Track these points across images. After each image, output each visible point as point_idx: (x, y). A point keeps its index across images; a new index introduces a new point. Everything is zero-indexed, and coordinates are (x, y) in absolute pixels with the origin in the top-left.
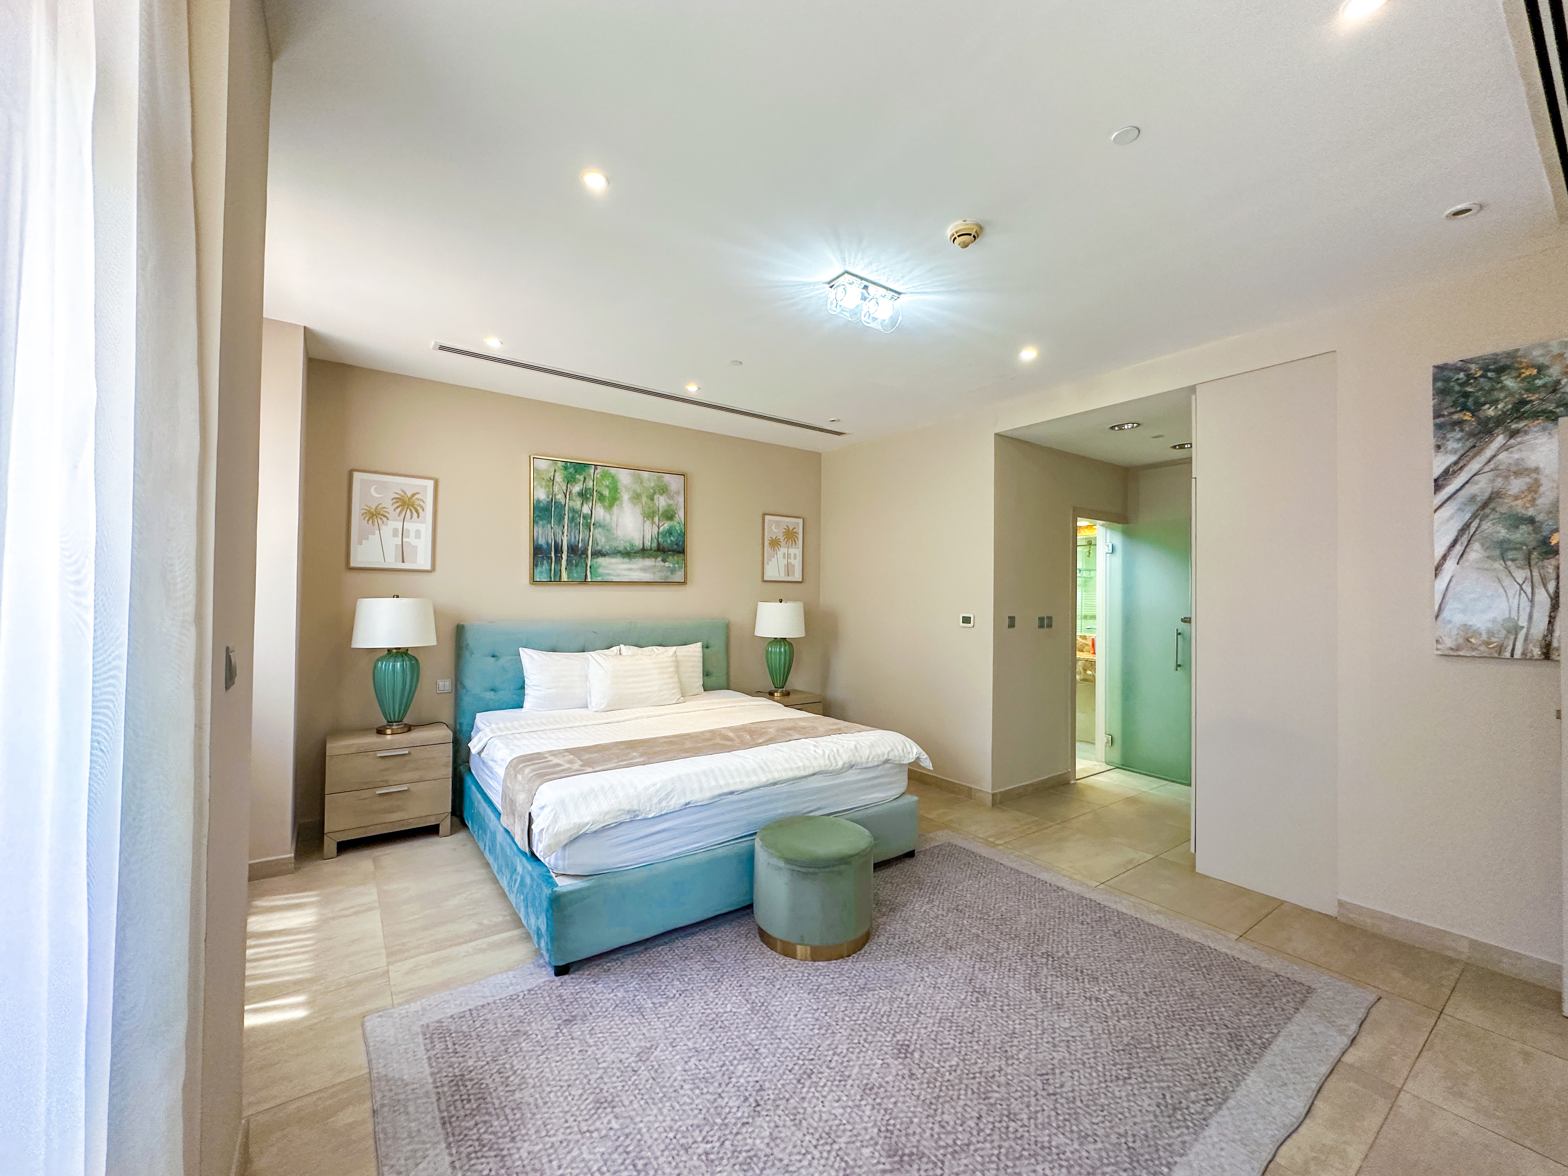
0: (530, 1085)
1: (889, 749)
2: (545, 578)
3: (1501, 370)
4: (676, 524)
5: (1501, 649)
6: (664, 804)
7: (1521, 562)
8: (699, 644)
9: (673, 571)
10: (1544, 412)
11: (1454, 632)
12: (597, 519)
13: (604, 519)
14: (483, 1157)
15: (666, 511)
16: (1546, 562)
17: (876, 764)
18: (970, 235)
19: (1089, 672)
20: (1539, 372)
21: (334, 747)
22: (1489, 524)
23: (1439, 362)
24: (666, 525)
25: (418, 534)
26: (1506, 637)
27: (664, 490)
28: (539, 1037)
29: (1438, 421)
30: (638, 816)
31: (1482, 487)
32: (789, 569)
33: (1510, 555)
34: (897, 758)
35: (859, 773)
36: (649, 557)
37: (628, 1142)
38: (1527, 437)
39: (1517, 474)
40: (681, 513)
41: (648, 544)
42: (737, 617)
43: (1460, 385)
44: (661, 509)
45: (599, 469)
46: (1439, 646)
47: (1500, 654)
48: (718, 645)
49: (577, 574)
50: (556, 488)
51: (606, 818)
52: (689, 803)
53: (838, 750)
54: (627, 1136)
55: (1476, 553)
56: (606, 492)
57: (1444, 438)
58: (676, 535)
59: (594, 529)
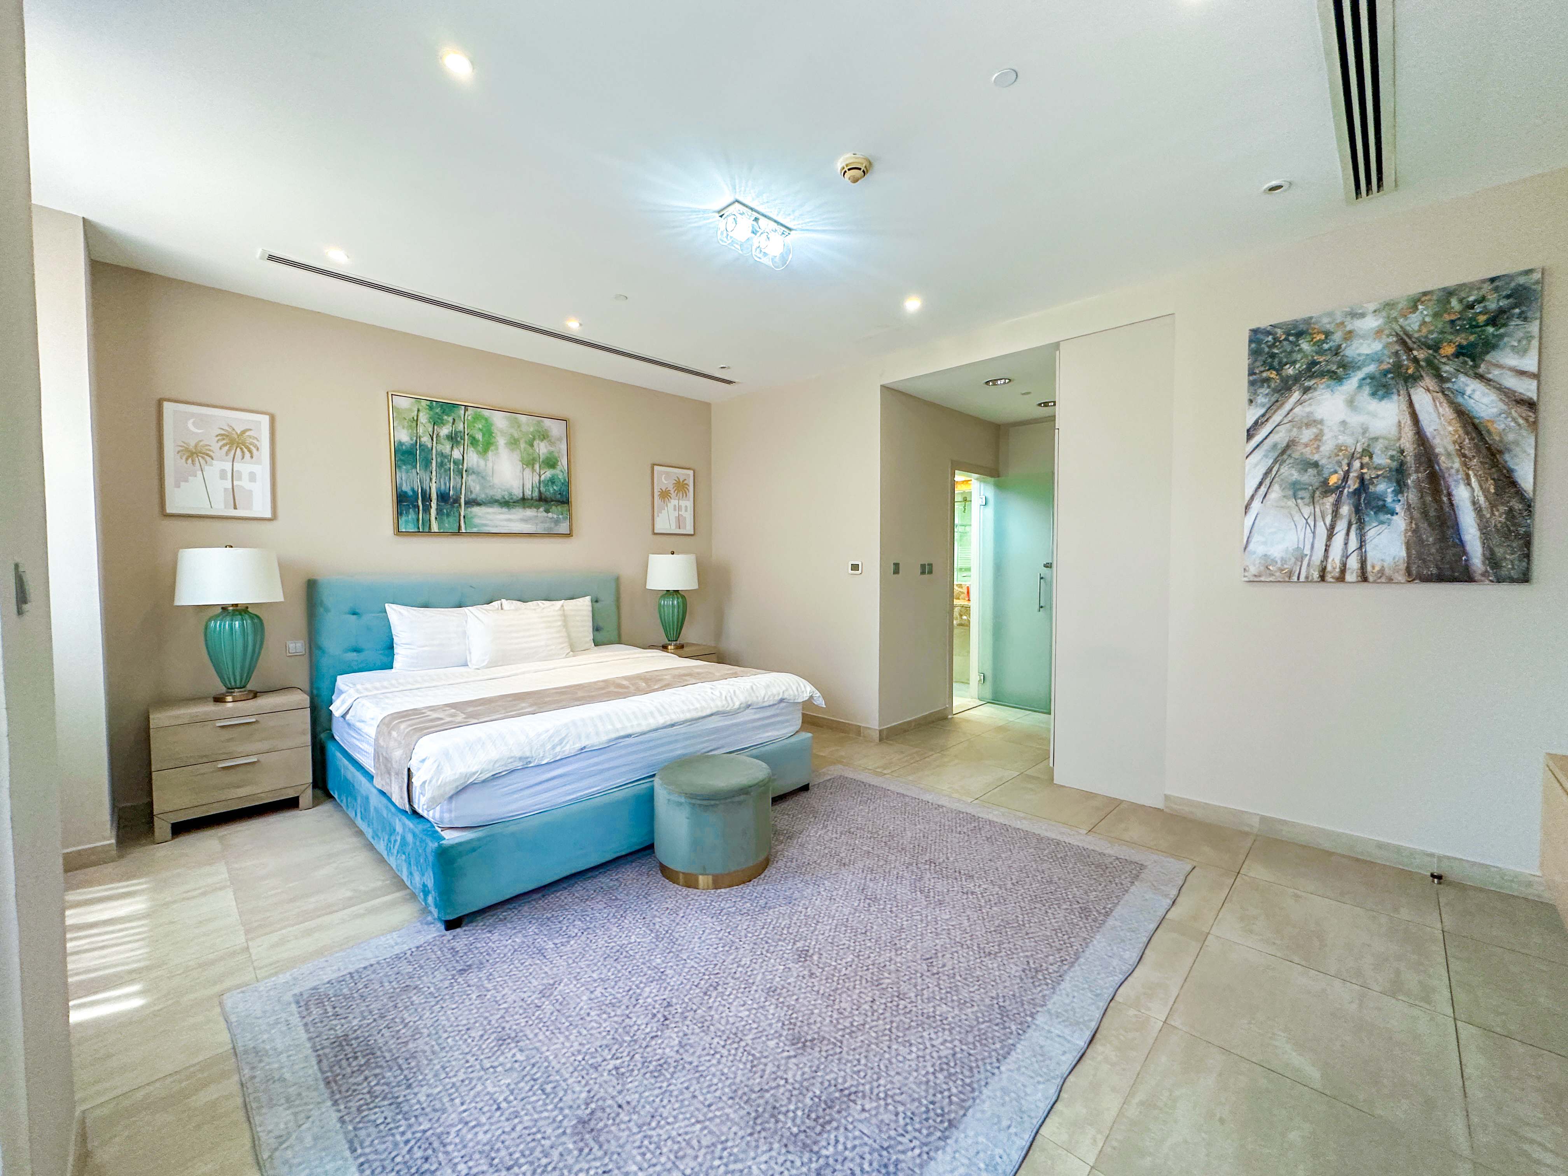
0: (426, 1035)
1: (784, 689)
2: (411, 528)
3: (1300, 334)
4: (559, 472)
5: (1290, 574)
6: (558, 749)
7: (1307, 500)
8: (588, 598)
9: (557, 522)
10: (1329, 371)
11: (1258, 561)
12: (470, 465)
13: (478, 466)
14: (376, 1107)
15: (547, 458)
16: (1325, 500)
17: (771, 703)
18: (860, 169)
19: (964, 617)
20: (1326, 337)
21: (158, 719)
22: (1286, 468)
23: (1254, 327)
24: (548, 474)
25: (252, 477)
26: (1295, 564)
27: (544, 436)
28: (432, 989)
29: (1251, 378)
30: (530, 762)
31: (1281, 437)
32: (679, 521)
33: (1301, 494)
34: (792, 697)
35: (755, 713)
36: (530, 507)
37: (535, 1070)
38: (1316, 394)
39: (1308, 425)
40: (564, 462)
41: (528, 493)
42: (627, 571)
43: (1269, 347)
44: (541, 457)
45: (470, 411)
46: (1246, 574)
47: (1290, 578)
48: (608, 600)
49: (449, 524)
50: (421, 430)
51: (497, 765)
52: (585, 747)
53: (734, 692)
54: (534, 1065)
55: (1276, 493)
56: (479, 436)
57: (1255, 393)
58: (559, 484)
59: (467, 476)
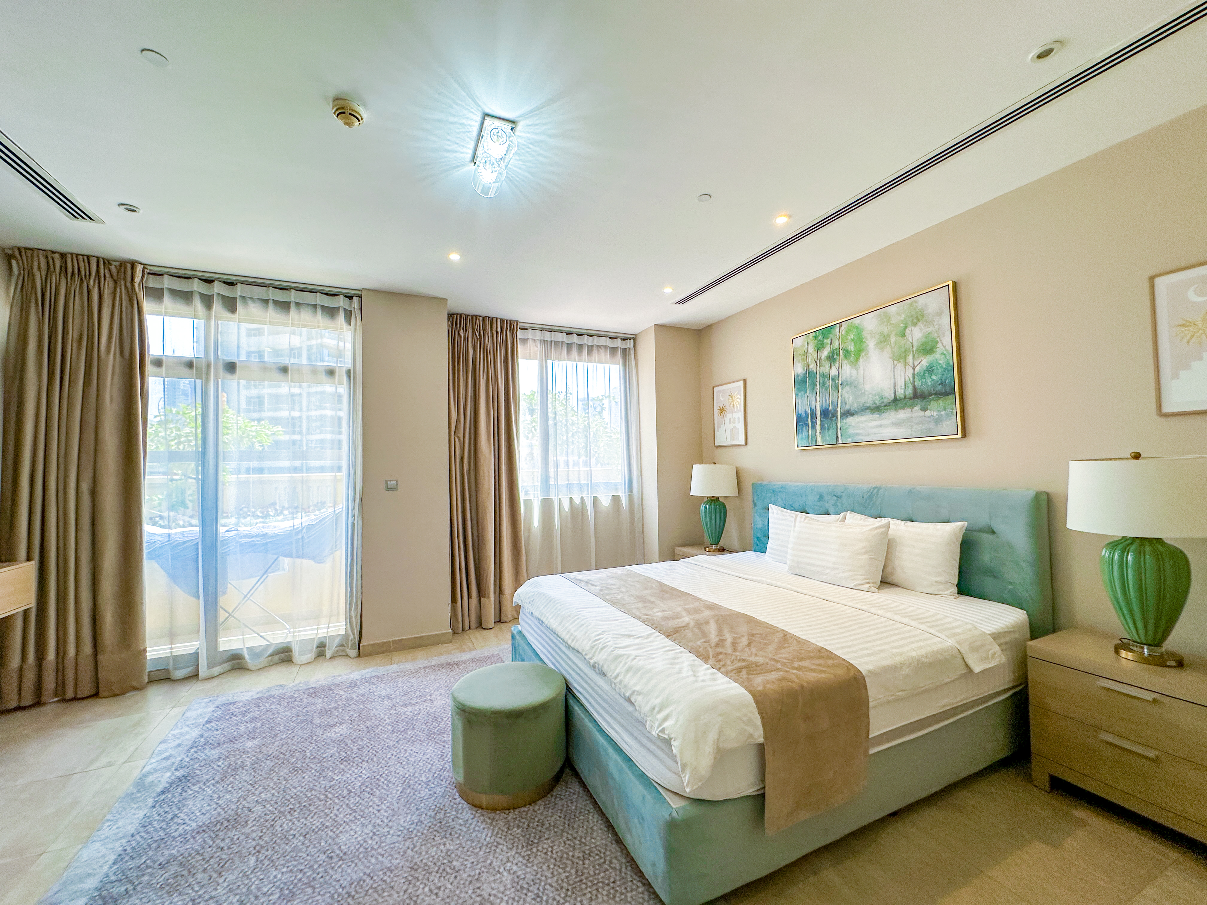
2: (805, 443)
8: (958, 523)
9: (938, 421)
12: (844, 378)
13: (851, 377)
15: (923, 344)
24: (925, 362)
25: (739, 420)
27: (918, 318)
36: (903, 408)
40: (948, 339)
41: (900, 392)
44: (915, 345)
45: (844, 326)
48: (1016, 533)
49: (830, 437)
50: (809, 360)
56: (851, 347)
58: (940, 370)
59: (842, 389)
